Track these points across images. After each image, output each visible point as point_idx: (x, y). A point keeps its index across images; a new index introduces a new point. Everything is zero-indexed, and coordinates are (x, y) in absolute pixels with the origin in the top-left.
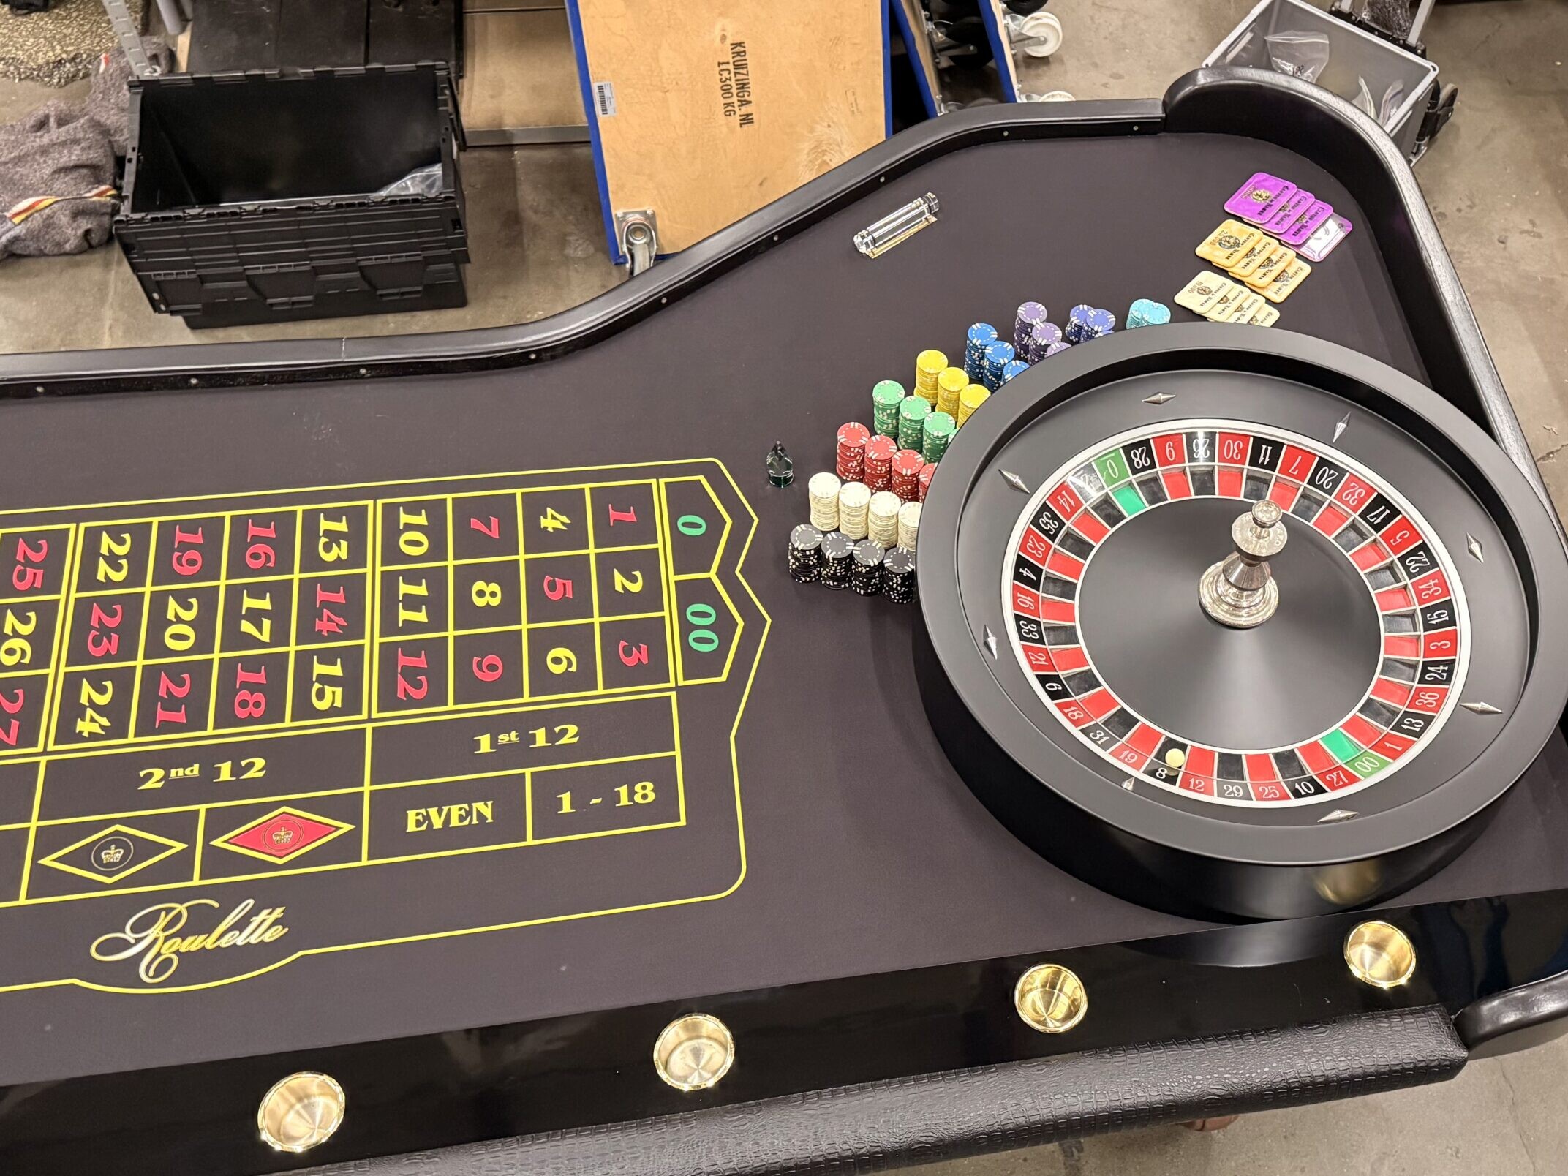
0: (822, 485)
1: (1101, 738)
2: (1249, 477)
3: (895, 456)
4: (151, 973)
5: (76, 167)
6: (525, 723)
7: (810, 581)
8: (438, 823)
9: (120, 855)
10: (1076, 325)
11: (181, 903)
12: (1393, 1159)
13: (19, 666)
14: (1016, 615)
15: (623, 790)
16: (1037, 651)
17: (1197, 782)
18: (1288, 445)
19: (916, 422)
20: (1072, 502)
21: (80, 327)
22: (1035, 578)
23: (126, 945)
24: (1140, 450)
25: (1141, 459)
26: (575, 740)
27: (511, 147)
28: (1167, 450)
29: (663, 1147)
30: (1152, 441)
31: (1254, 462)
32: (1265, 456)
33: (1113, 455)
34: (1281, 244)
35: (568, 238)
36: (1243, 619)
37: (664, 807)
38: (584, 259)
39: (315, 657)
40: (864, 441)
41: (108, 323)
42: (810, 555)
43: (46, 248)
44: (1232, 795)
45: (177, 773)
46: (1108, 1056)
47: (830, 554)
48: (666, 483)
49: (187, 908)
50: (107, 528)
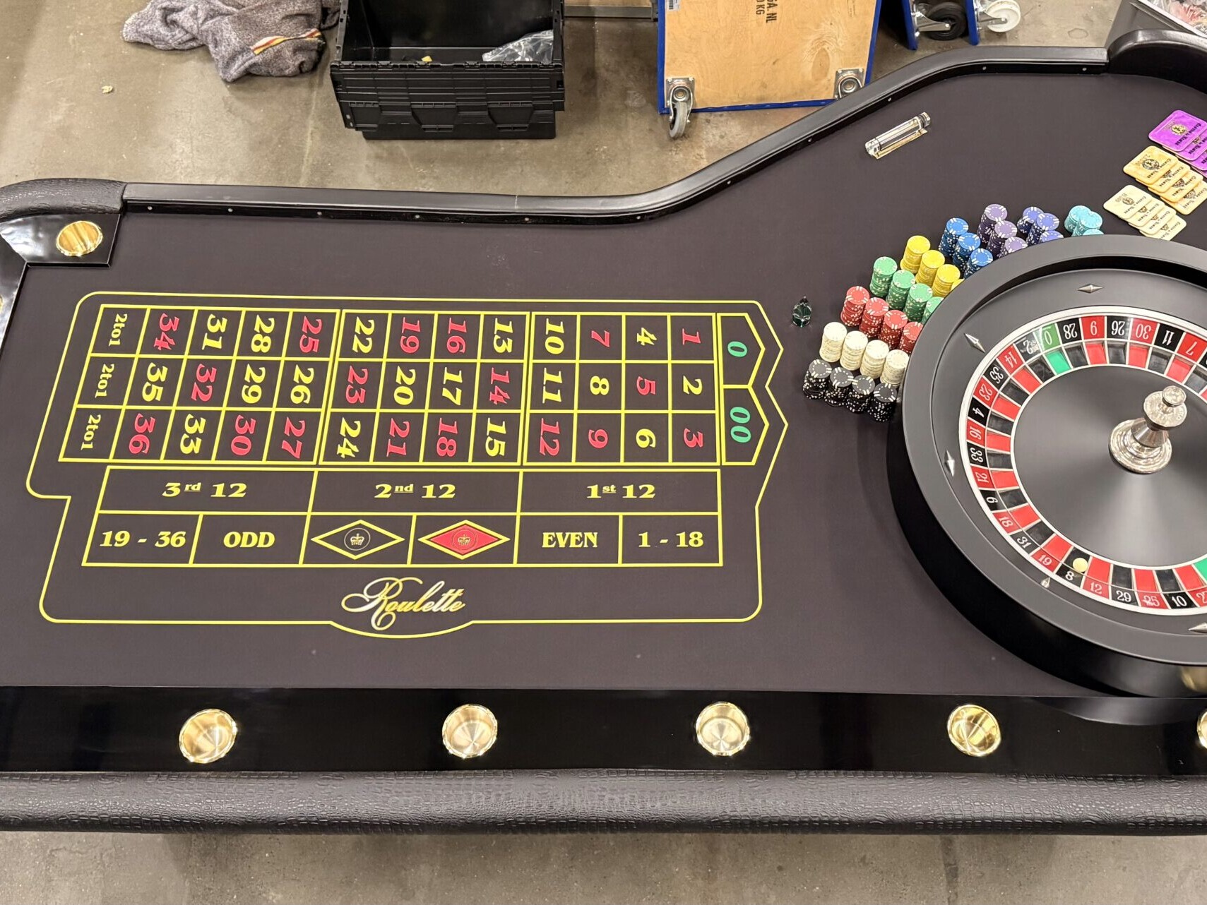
0: (834, 332)
1: (1025, 543)
2: (1153, 353)
3: (887, 314)
4: (379, 624)
5: (298, 15)
6: (621, 480)
7: (817, 398)
8: (562, 544)
9: (362, 541)
10: (1027, 222)
11: (400, 578)
12: (1196, 871)
13: (302, 405)
14: (968, 443)
15: (682, 536)
16: (981, 471)
17: (1096, 586)
18: (1188, 333)
19: (904, 289)
20: (1015, 360)
21: (291, 131)
22: (983, 416)
23: (364, 603)
24: (1070, 325)
25: (1070, 332)
26: (652, 496)
27: (592, 19)
28: (1092, 327)
29: (702, 793)
30: (1080, 320)
31: (1158, 342)
32: (1168, 339)
33: (1049, 327)
34: (1192, 169)
35: (629, 92)
36: (1142, 467)
37: (708, 552)
38: (639, 108)
39: (489, 419)
40: (865, 300)
41: (310, 129)
42: (822, 382)
43: (272, 71)
44: (1123, 600)
45: (399, 489)
46: (1015, 780)
47: (836, 383)
48: (722, 317)
49: (403, 582)
50: (360, 315)
